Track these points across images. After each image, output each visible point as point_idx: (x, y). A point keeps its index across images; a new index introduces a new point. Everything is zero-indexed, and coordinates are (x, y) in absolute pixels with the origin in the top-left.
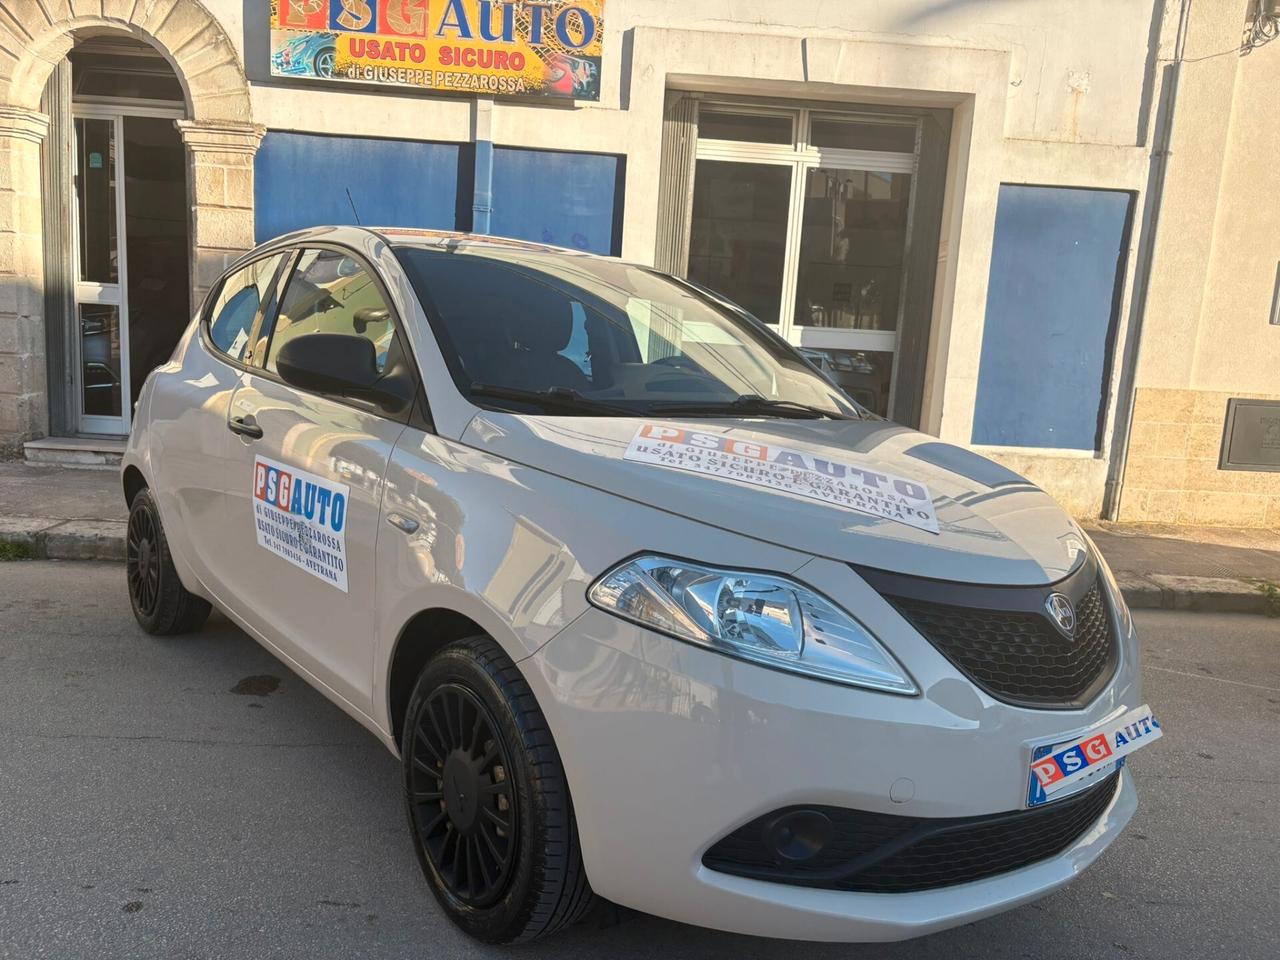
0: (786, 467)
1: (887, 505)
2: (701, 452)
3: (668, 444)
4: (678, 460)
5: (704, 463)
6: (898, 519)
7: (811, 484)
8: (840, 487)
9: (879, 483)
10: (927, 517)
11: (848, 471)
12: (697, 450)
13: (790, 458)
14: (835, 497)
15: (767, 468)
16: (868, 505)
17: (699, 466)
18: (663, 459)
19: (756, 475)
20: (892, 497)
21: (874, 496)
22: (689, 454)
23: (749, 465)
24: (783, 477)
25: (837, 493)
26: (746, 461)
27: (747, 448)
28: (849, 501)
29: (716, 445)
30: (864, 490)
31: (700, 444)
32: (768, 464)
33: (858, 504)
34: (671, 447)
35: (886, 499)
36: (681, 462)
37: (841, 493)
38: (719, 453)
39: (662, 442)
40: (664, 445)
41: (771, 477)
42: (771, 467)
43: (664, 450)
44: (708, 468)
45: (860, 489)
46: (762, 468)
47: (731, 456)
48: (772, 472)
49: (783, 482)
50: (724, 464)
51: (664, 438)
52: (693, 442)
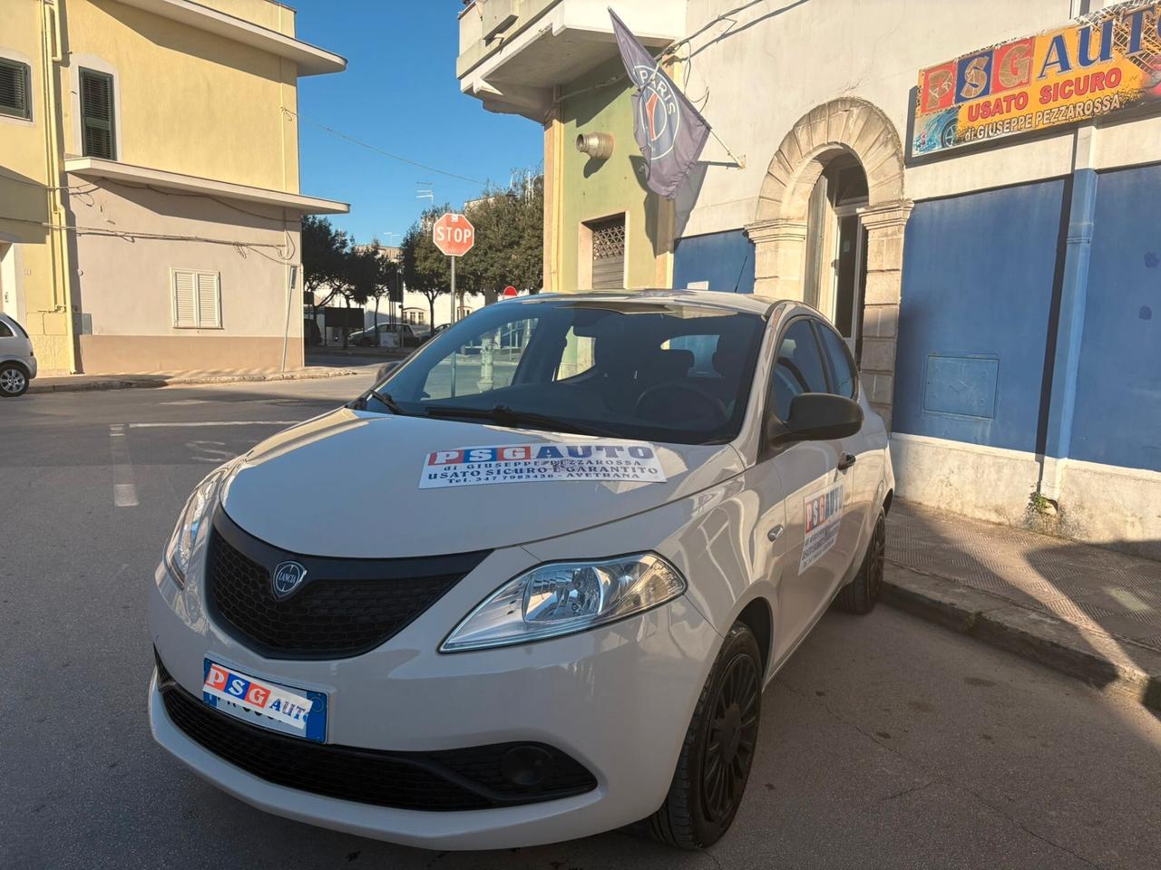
0: (546, 460)
1: (625, 469)
2: (479, 466)
3: (452, 466)
4: (462, 479)
5: (483, 476)
6: (635, 479)
7: (568, 470)
8: (589, 465)
9: (618, 453)
10: (656, 471)
11: (593, 450)
12: (476, 465)
13: (548, 451)
14: (587, 475)
15: (532, 466)
16: (612, 474)
17: (480, 479)
18: (451, 481)
19: (524, 475)
20: (628, 463)
21: (614, 465)
22: (470, 471)
23: (518, 467)
24: (545, 470)
25: (588, 471)
26: (515, 464)
27: (514, 452)
28: (597, 475)
29: (490, 456)
30: (607, 462)
31: (477, 459)
32: (532, 461)
33: (604, 475)
34: (455, 468)
35: (624, 465)
36: (465, 480)
37: (591, 470)
38: (493, 463)
39: (447, 466)
40: (449, 468)
41: (536, 472)
42: (535, 463)
43: (450, 473)
44: (487, 479)
45: (604, 462)
46: (528, 466)
47: (503, 463)
48: (536, 468)
49: (546, 474)
50: (499, 472)
51: (449, 462)
52: (471, 459)
